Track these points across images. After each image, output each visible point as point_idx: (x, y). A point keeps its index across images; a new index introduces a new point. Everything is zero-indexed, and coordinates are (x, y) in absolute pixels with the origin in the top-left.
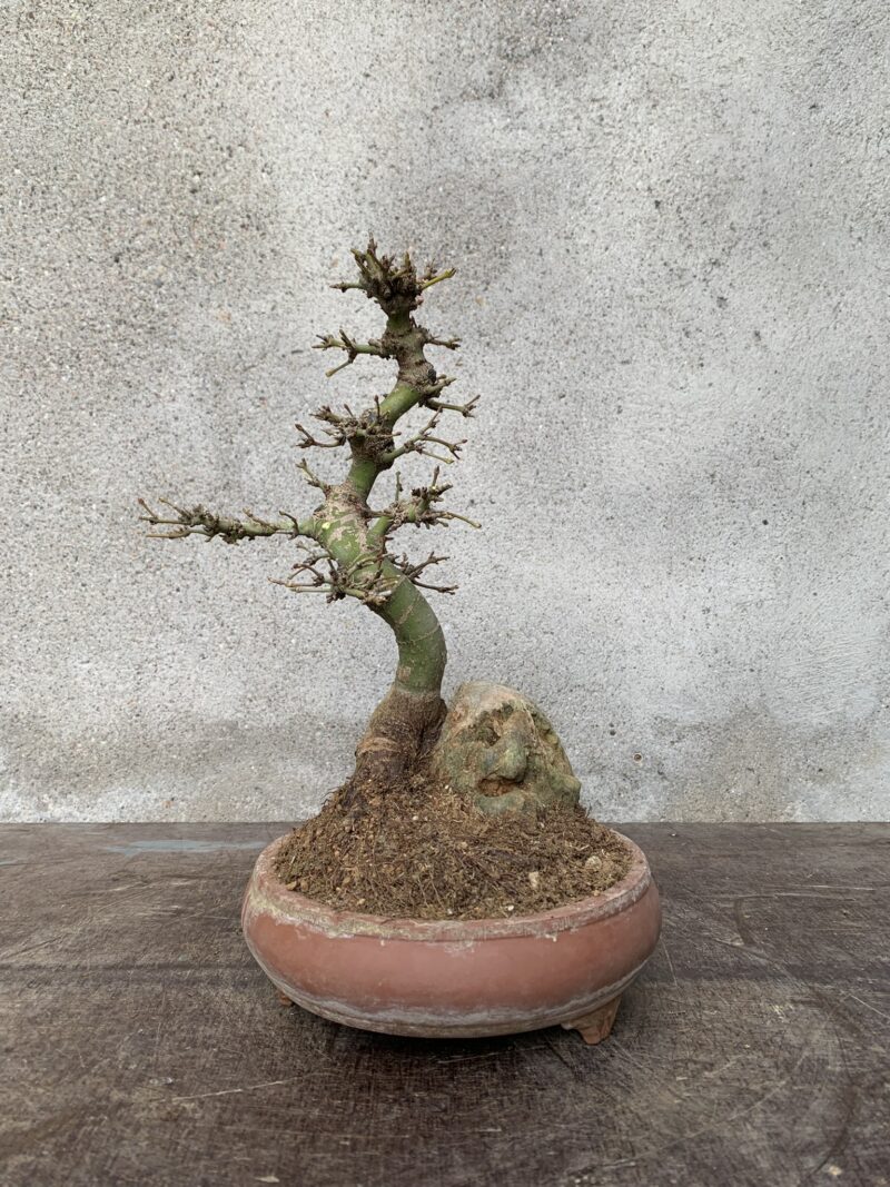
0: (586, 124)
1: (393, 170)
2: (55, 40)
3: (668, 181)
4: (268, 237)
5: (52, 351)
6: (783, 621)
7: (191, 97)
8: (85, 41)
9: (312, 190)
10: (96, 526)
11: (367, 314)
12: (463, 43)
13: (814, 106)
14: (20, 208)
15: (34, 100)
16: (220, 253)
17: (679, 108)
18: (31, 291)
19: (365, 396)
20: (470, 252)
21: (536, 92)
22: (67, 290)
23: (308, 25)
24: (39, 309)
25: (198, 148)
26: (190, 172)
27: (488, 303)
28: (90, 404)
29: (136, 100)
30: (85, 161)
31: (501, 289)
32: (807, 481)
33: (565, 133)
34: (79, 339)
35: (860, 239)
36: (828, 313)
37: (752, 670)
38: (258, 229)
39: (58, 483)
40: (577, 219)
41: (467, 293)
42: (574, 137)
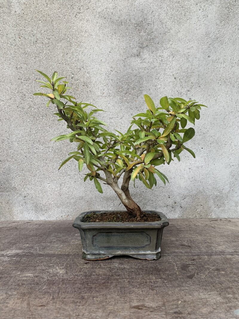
0: (159, 61)
1: (116, 72)
2: (42, 47)
3: (177, 73)
4: (89, 88)
5: (41, 114)
6: (207, 170)
7: (71, 58)
8: (48, 47)
9: (98, 77)
10: (51, 153)
11: (111, 104)
12: (131, 45)
13: (209, 56)
14: (34, 83)
15: (37, 59)
16: (78, 92)
17: (179, 57)
18: (36, 101)
19: (111, 122)
20: (134, 90)
21: (147, 55)
22: (44, 100)
23: (97, 42)
24: (38, 105)
25: (73, 68)
26: (71, 74)
27: (138, 101)
28: (49, 125)
29: (59, 59)
30: (48, 72)
31: (141, 98)
32: (211, 139)
33: (154, 63)
34: (47, 111)
35: (220, 85)
36: (214, 101)
37: (201, 182)
38: (86, 86)
39: (42, 143)
40: (157, 82)
41: (133, 99)
42: (156, 64)
